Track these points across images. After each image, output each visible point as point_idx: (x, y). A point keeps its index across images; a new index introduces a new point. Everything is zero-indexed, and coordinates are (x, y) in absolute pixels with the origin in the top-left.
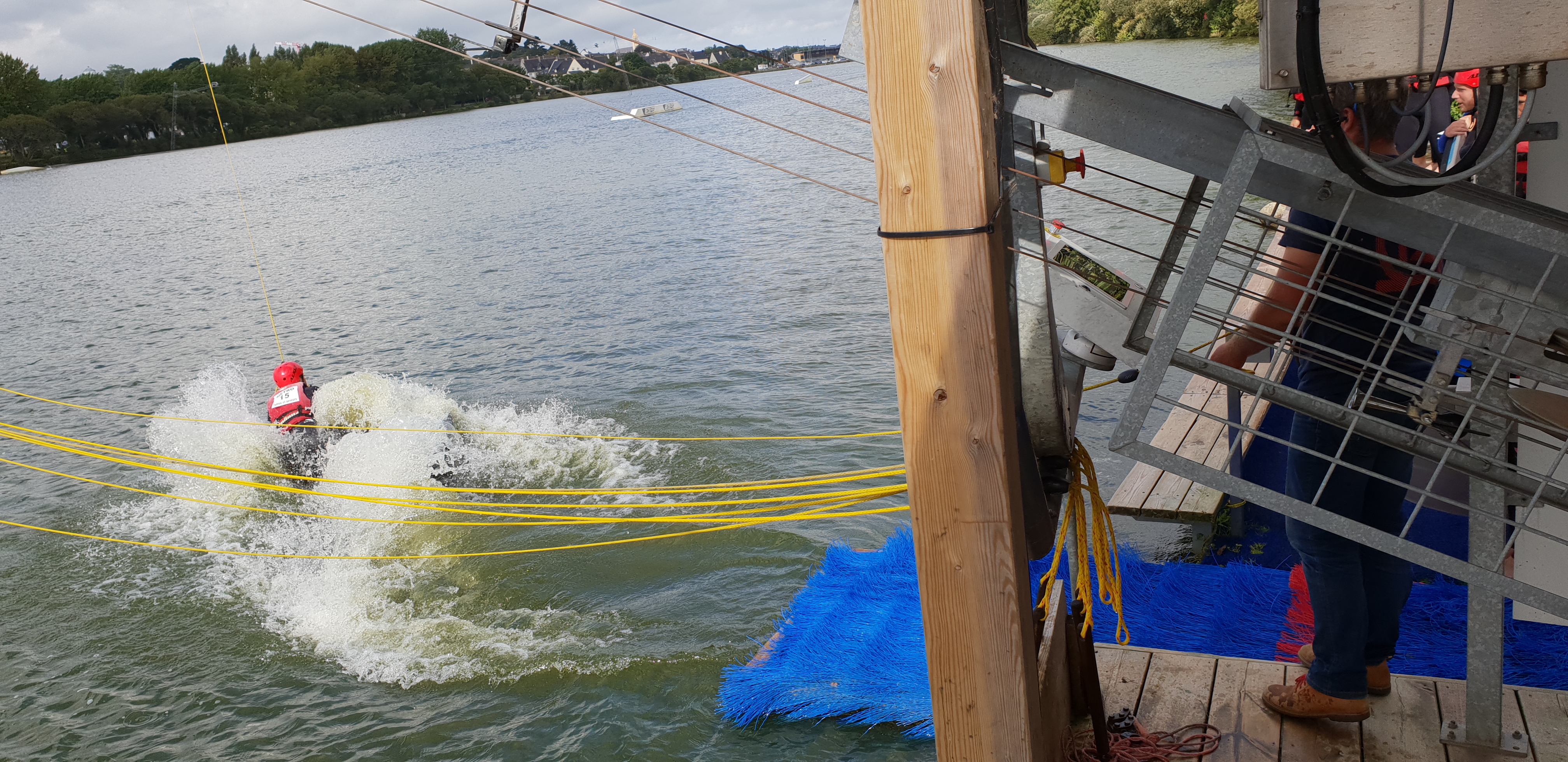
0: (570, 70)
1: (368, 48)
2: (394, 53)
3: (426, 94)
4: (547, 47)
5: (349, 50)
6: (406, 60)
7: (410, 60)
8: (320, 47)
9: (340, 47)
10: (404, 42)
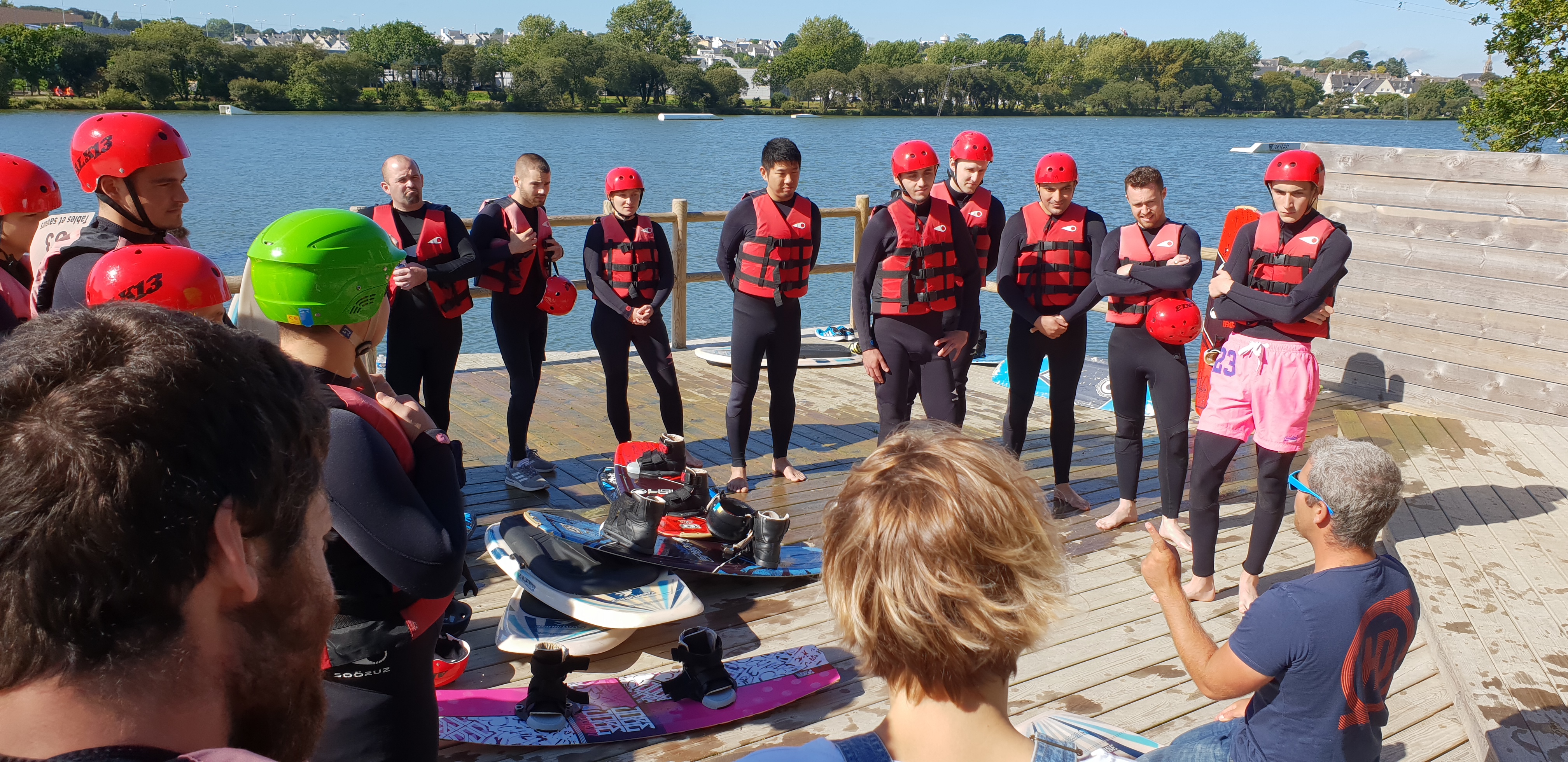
0: (1379, 90)
1: (1161, 43)
2: (1185, 51)
3: (1202, 96)
4: (1373, 63)
5: (1142, 43)
6: (1194, 59)
7: (1199, 60)
9: (1134, 39)
10: (1199, 42)
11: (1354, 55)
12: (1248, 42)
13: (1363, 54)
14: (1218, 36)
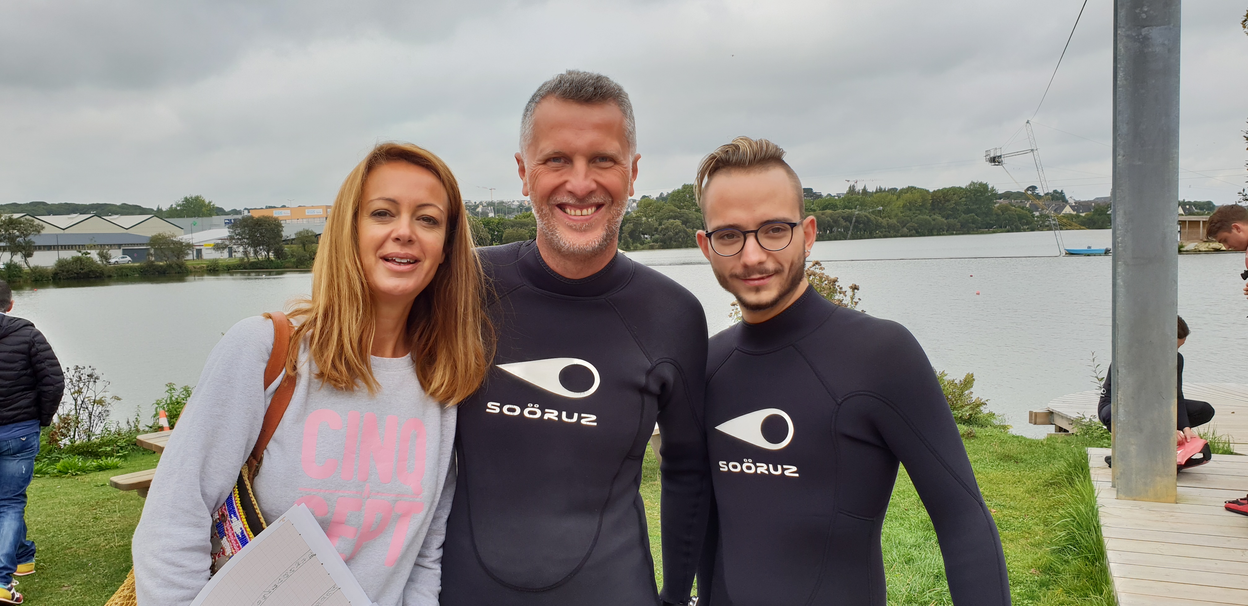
1: (939, 190)
2: (954, 194)
3: (970, 221)
4: (1042, 194)
5: (927, 191)
6: (960, 199)
7: (964, 199)
8: (911, 189)
9: (921, 189)
10: (960, 188)
11: (1028, 189)
12: (990, 187)
13: (1034, 188)
14: (971, 185)
